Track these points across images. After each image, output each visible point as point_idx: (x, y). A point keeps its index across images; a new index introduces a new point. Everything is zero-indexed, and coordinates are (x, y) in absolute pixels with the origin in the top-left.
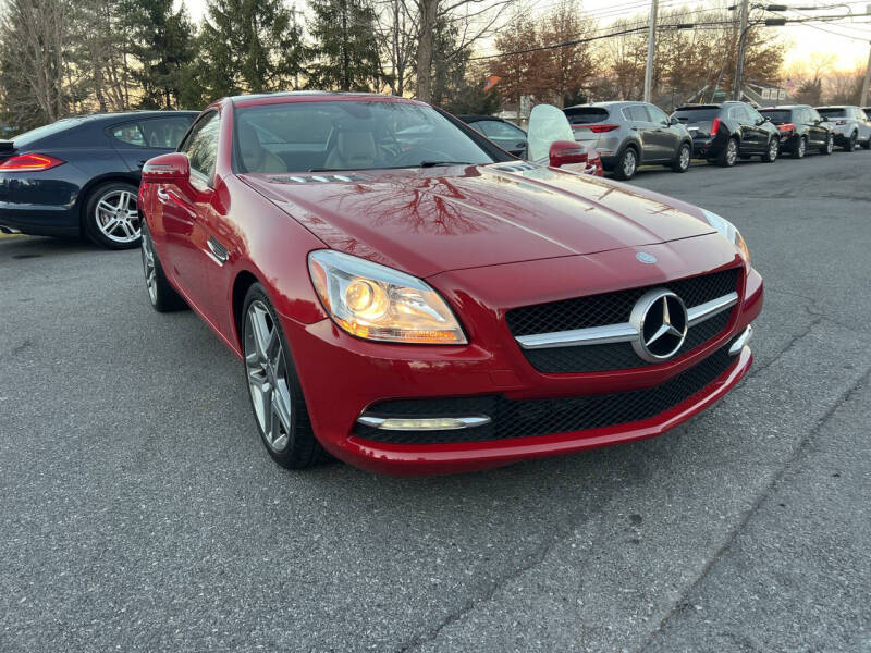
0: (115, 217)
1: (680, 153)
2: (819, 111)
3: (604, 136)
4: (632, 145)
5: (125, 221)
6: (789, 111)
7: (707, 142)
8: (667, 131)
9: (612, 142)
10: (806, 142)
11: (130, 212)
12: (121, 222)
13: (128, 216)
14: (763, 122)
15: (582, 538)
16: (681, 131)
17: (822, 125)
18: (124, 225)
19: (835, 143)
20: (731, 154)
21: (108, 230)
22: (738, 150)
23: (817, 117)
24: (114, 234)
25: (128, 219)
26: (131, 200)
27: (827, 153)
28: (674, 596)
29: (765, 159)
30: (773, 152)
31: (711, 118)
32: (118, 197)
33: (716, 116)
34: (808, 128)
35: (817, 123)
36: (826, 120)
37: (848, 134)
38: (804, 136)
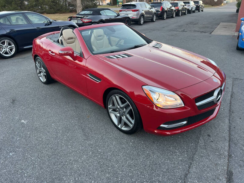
0: (5, 48)
1: (154, 17)
2: (184, 2)
3: (135, 13)
4: (142, 15)
5: (8, 50)
6: (177, 3)
7: (159, 13)
8: (150, 10)
9: (138, 14)
10: (181, 11)
11: (9, 46)
12: (7, 50)
13: (8, 48)
14: (172, 7)
15: (201, 142)
16: (154, 10)
17: (185, 7)
18: (7, 51)
19: (188, 11)
20: (165, 16)
21: (3, 53)
22: (167, 15)
23: (183, 4)
24: (5, 54)
25: (8, 49)
26: (9, 43)
27: (186, 14)
28: (226, 153)
29: (172, 17)
30: (174, 15)
31: (160, 6)
32: (5, 42)
33: (161, 5)
34: (182, 8)
35: (184, 6)
36: (186, 5)
37: (190, 9)
38: (181, 10)
